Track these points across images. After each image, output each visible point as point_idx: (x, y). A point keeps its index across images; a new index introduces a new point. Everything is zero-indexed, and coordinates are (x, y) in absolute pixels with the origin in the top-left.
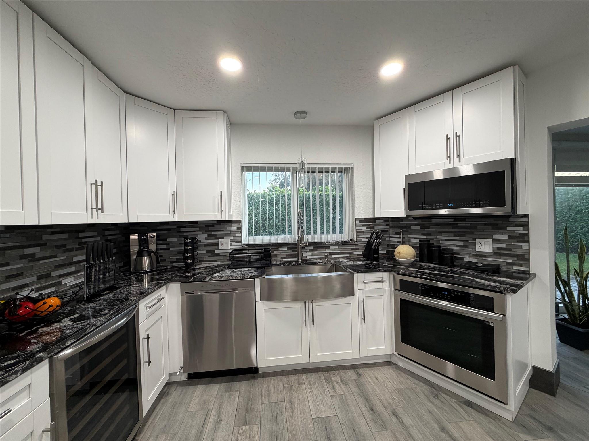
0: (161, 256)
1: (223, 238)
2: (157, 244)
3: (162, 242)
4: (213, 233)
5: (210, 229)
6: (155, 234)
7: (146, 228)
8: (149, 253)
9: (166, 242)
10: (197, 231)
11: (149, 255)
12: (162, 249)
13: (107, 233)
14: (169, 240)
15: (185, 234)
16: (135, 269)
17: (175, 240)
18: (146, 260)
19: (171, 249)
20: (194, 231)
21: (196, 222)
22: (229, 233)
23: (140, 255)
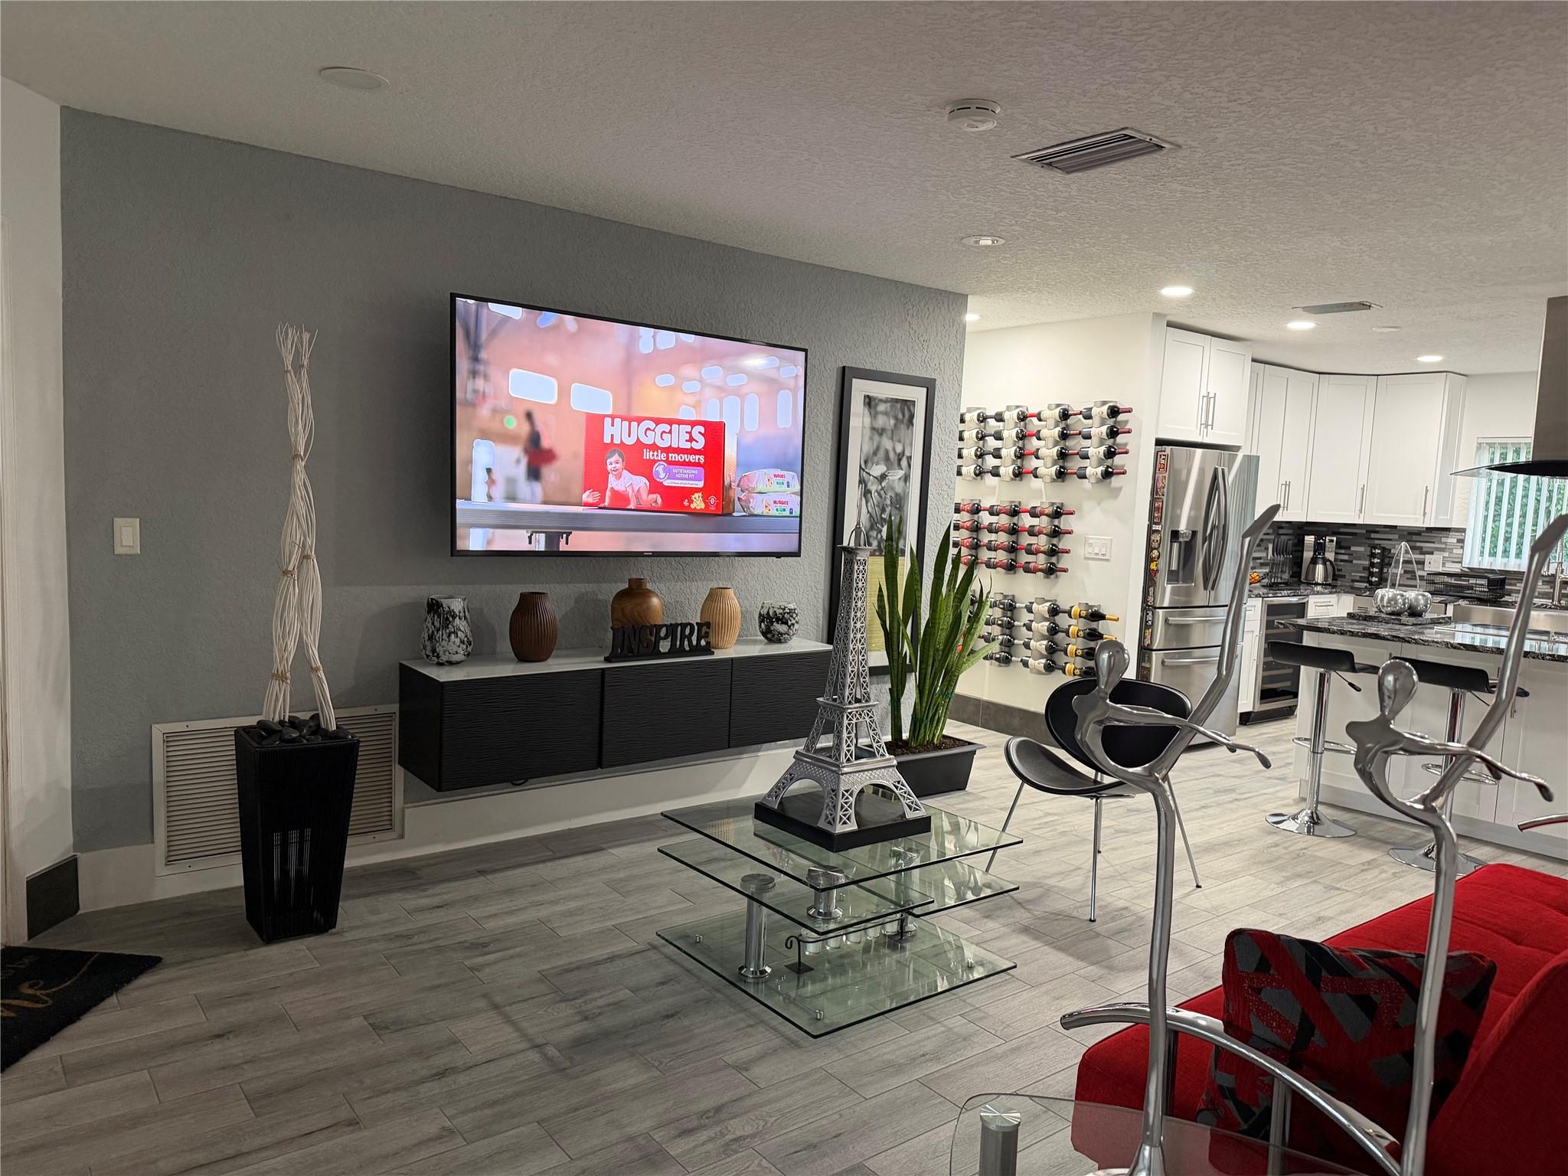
0: (1339, 570)
1: (1432, 553)
2: (1336, 553)
3: (1343, 551)
4: (1418, 544)
5: (1414, 538)
6: (1335, 539)
7: (1324, 529)
8: (1325, 561)
9: (1348, 552)
10: (1396, 540)
11: (1324, 564)
12: (1342, 561)
13: (1281, 531)
14: (1353, 549)
15: (1376, 542)
16: (1306, 578)
17: (1361, 549)
18: (1320, 568)
19: (1354, 562)
20: (1390, 540)
21: (1395, 527)
22: (1444, 546)
23: (1314, 561)
